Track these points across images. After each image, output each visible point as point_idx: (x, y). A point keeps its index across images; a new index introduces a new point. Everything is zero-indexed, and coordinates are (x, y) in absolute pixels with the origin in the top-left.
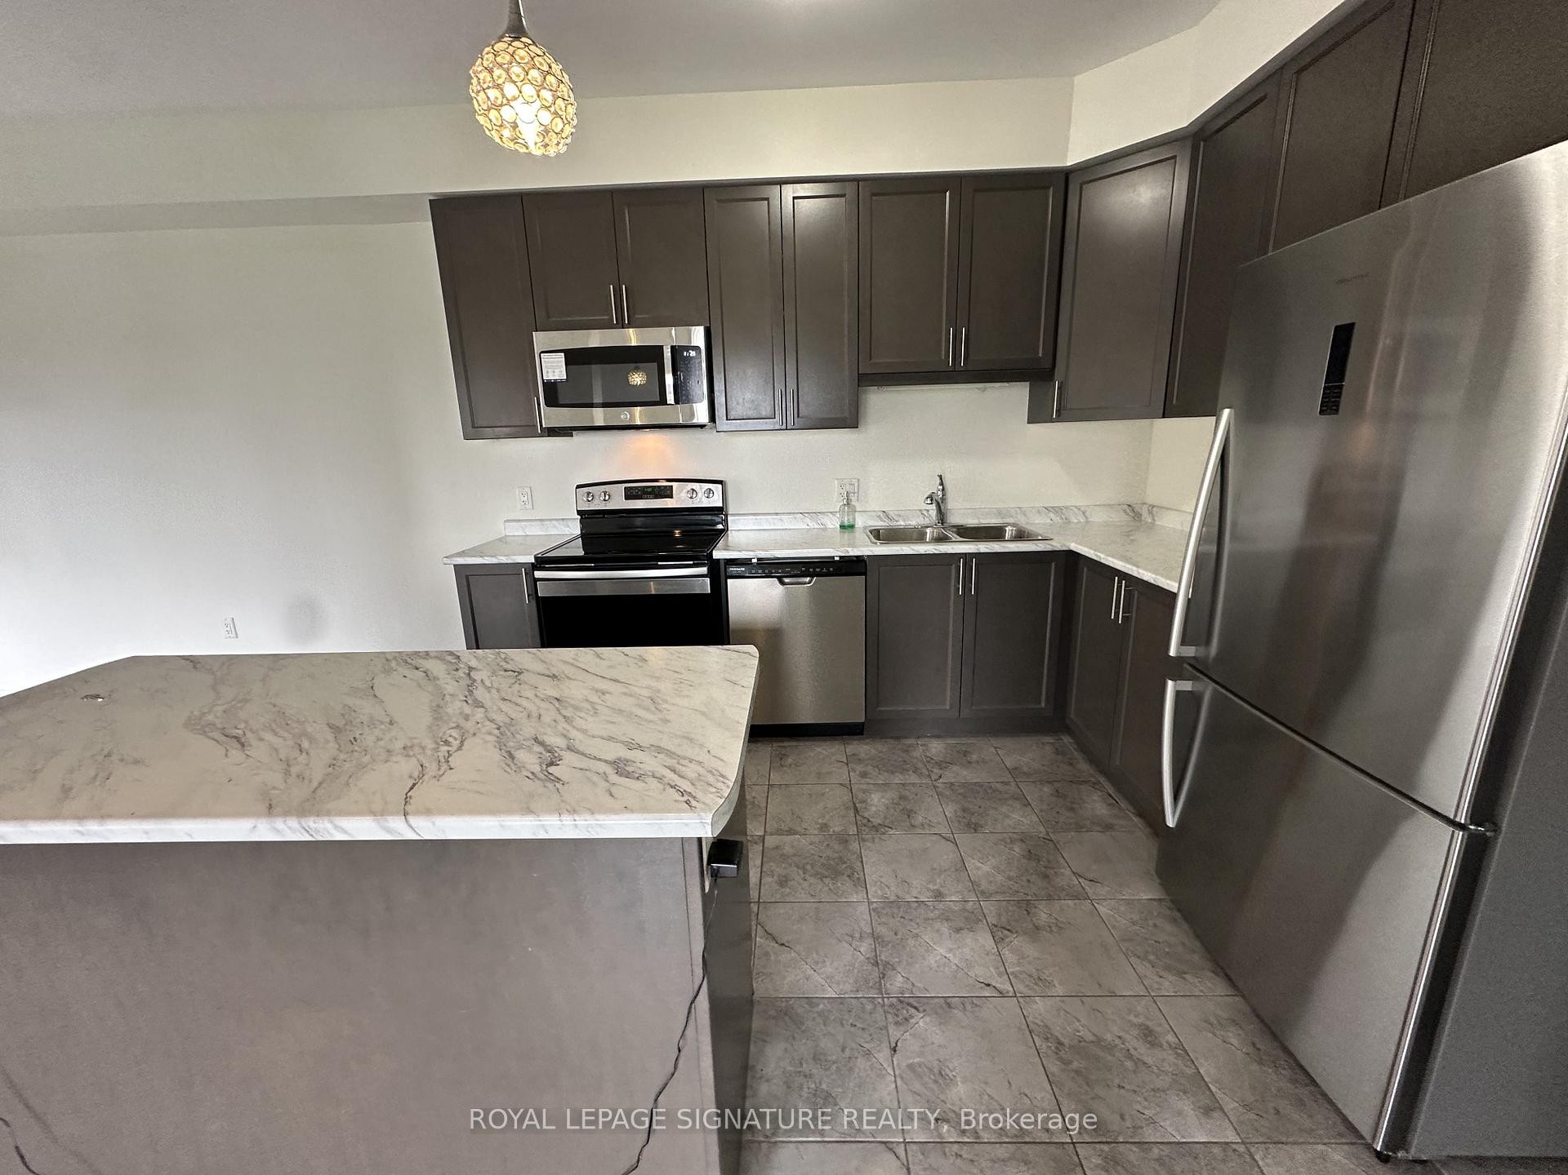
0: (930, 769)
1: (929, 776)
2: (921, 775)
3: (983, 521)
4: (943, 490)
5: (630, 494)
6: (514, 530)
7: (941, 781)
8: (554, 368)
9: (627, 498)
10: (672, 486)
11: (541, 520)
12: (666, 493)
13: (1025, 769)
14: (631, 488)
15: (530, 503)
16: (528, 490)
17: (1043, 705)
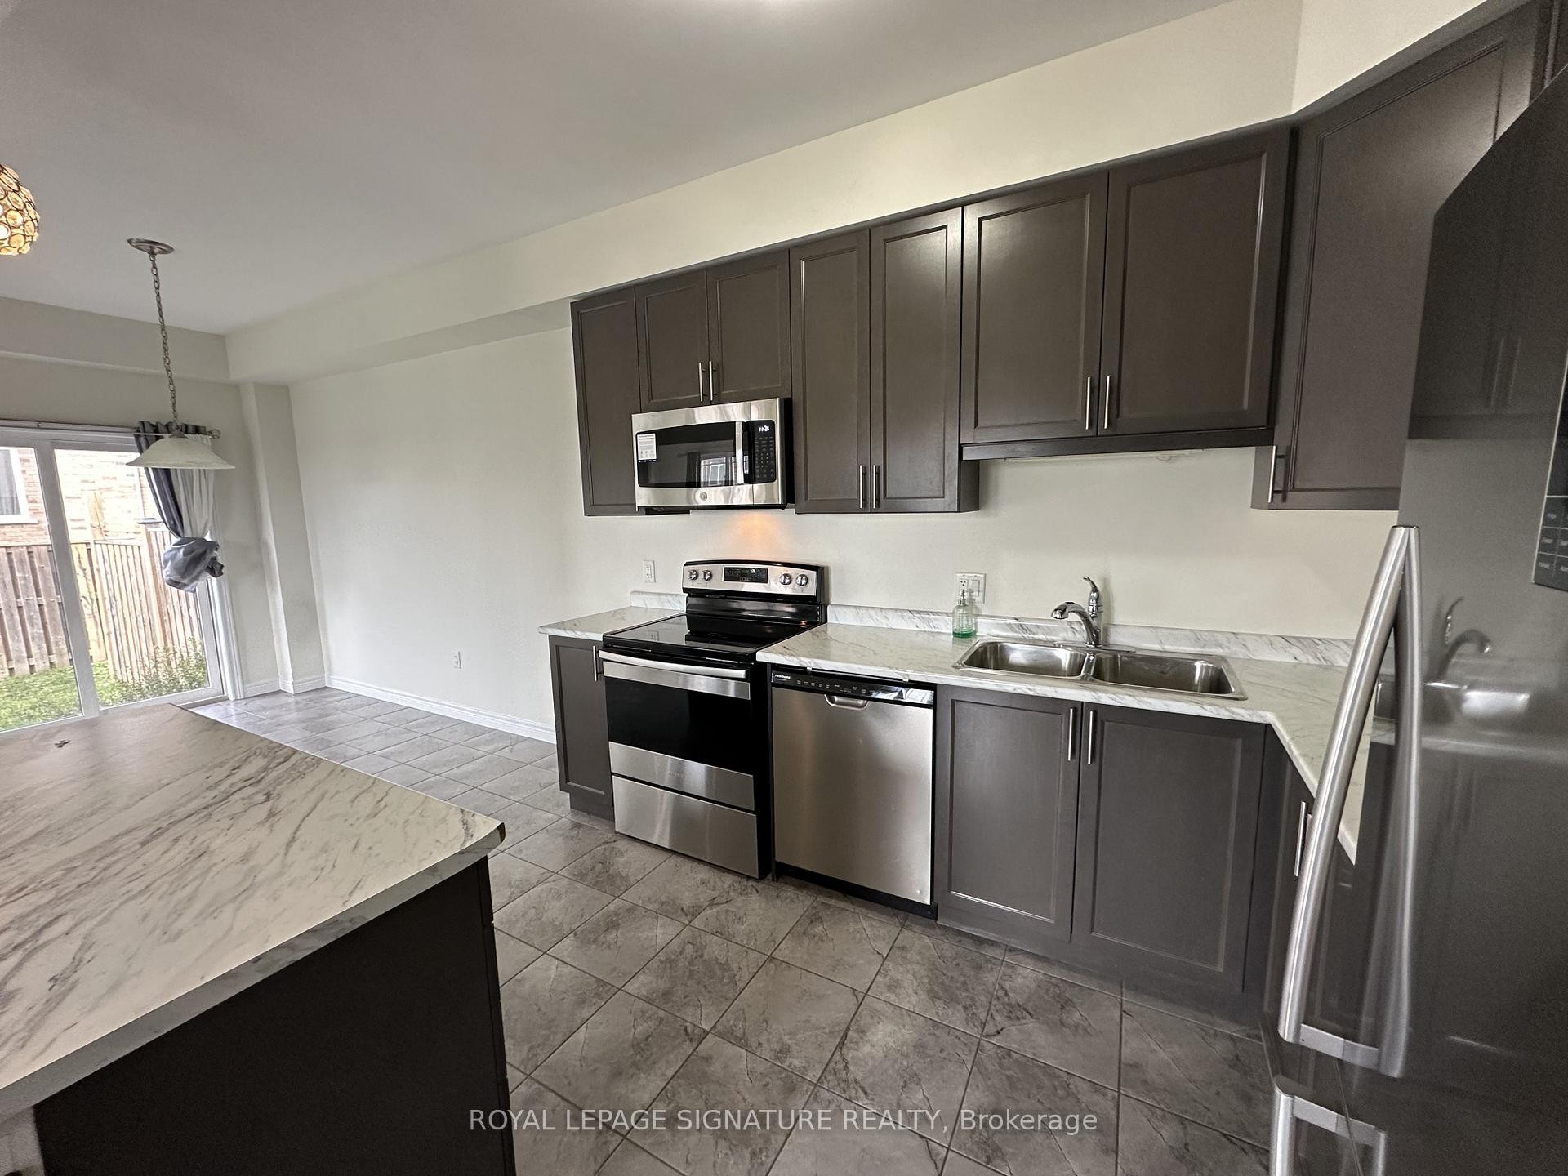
0: (993, 1011)
1: (984, 1025)
2: (971, 1017)
3: (1168, 647)
4: (1097, 599)
5: (730, 576)
6: (638, 602)
7: (994, 1040)
8: (646, 450)
9: (727, 579)
10: (767, 570)
11: (659, 594)
12: (761, 577)
13: (1152, 1075)
14: (730, 569)
15: (653, 578)
16: (651, 564)
17: (1220, 968)
